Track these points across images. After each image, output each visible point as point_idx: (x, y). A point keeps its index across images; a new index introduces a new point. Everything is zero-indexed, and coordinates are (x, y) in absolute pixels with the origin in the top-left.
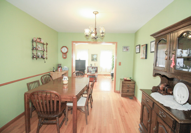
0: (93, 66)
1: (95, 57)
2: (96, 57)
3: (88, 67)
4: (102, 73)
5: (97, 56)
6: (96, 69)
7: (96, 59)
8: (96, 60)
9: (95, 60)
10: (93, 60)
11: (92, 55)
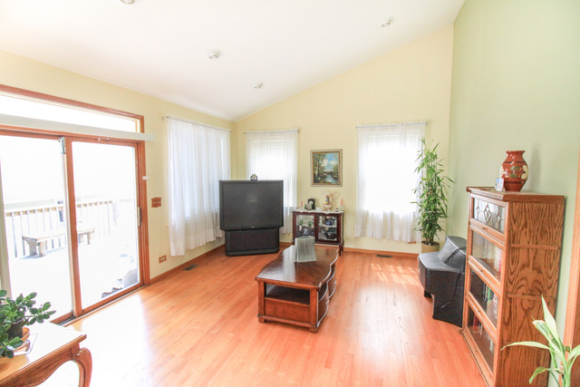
0: (318, 210)
1: (329, 165)
2: (334, 163)
3: (295, 214)
4: (367, 245)
5: (340, 160)
6: (335, 226)
7: (336, 176)
8: (336, 179)
9: (329, 180)
10: (319, 178)
11: (317, 157)
